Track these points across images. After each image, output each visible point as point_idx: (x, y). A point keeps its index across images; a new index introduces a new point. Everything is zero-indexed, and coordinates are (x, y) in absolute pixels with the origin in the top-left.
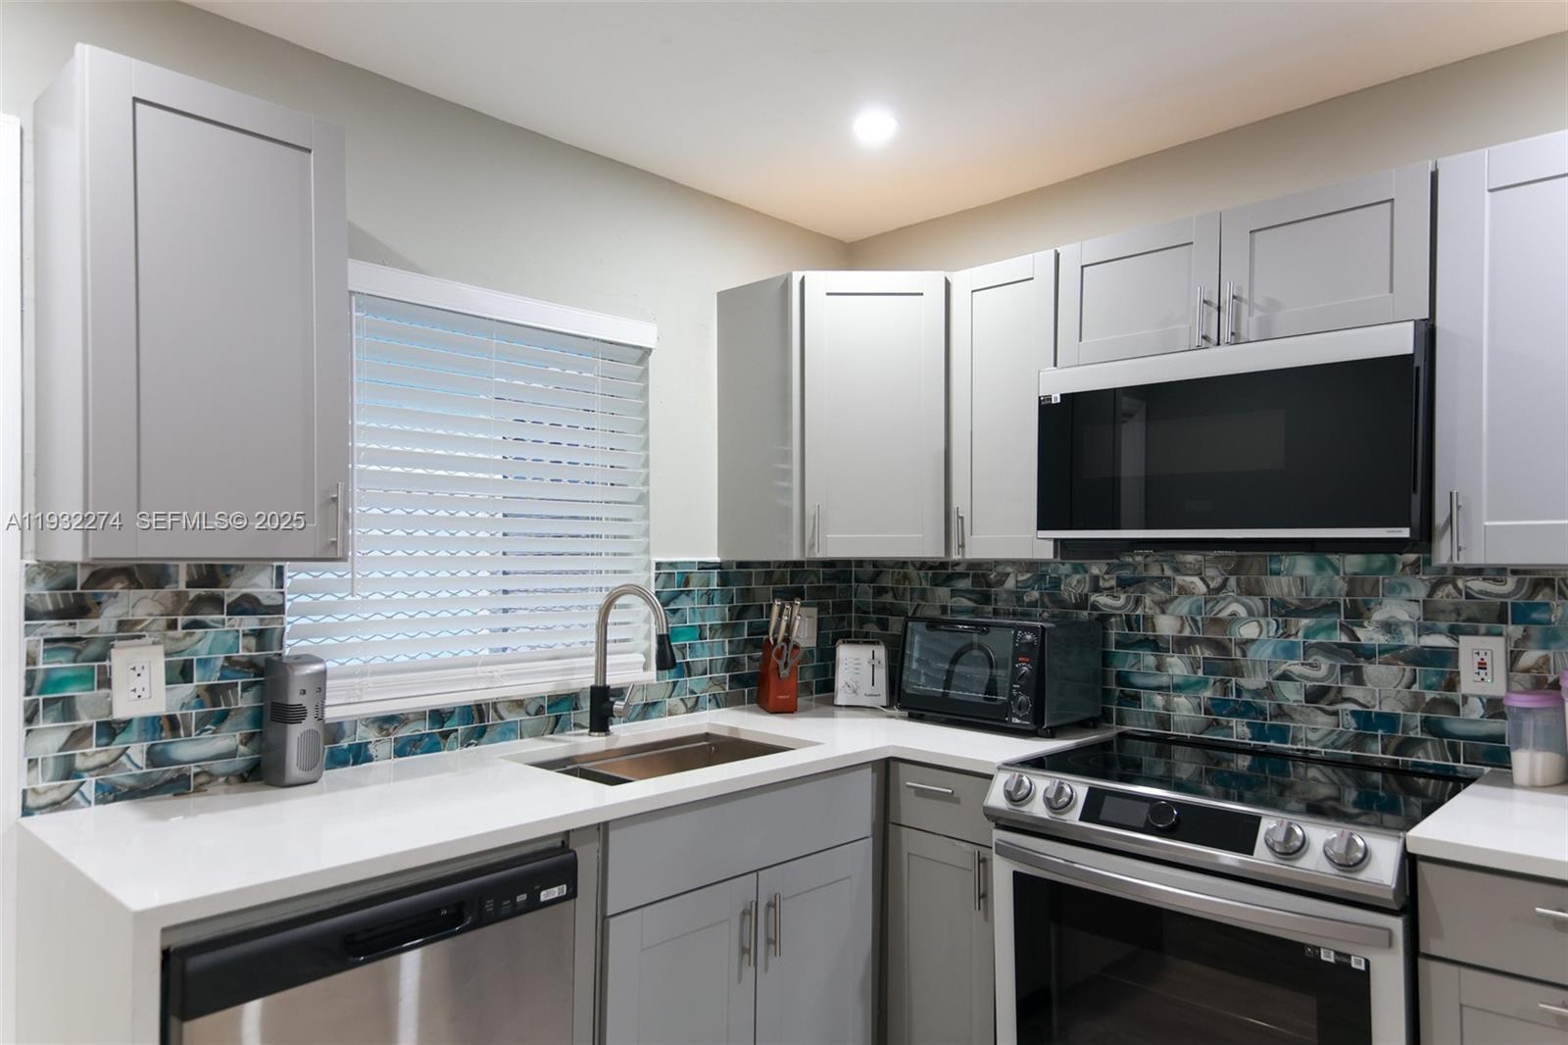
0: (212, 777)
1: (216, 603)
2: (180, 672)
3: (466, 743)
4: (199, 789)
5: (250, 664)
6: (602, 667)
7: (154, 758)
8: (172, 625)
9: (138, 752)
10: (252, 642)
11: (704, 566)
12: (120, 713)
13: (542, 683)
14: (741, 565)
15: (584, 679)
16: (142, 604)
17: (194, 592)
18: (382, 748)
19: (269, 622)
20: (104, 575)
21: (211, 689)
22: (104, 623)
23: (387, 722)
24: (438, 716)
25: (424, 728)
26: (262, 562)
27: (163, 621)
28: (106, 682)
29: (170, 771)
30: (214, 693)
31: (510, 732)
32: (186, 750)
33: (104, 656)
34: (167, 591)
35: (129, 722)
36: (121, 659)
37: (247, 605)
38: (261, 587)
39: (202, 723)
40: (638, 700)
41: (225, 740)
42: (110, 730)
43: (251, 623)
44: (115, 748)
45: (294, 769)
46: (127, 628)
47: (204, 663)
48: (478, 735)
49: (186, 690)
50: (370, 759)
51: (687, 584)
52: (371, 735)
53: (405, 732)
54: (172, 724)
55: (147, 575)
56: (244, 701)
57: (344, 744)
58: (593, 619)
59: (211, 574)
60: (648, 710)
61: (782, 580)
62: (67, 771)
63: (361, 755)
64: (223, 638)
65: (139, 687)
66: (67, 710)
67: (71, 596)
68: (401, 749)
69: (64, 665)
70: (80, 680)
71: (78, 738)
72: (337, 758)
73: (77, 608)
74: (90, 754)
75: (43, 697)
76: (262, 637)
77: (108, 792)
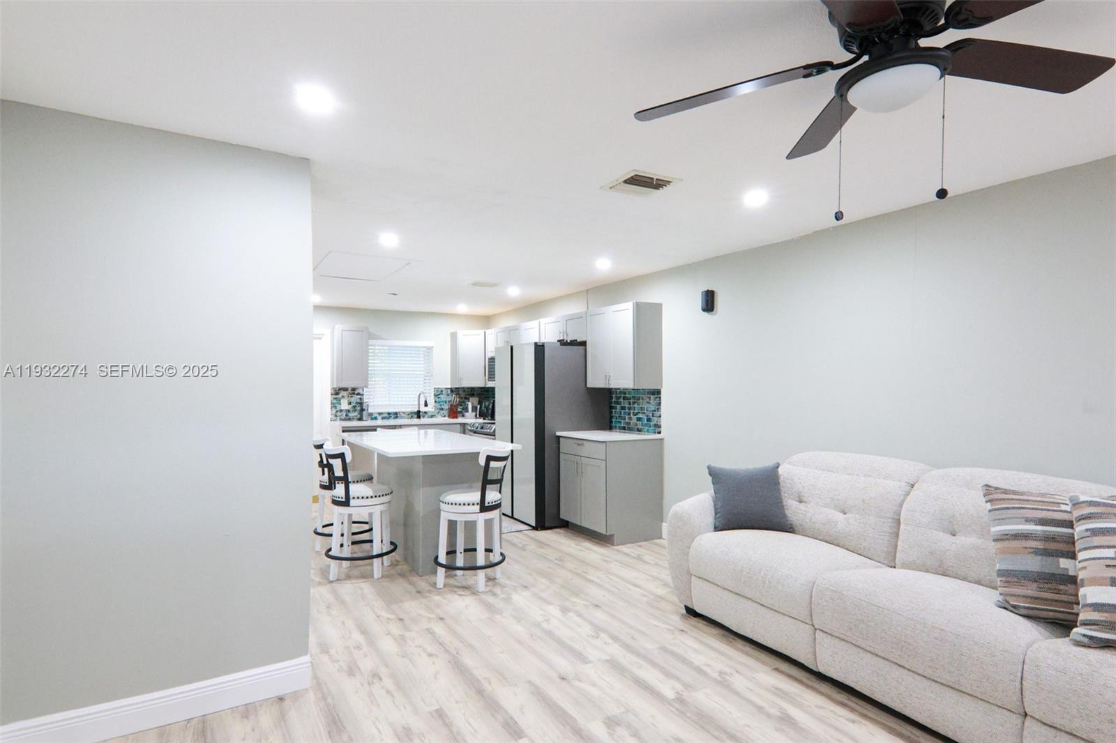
0: (354, 419)
1: (354, 393)
2: (350, 403)
3: (394, 418)
4: (352, 421)
5: (359, 403)
6: (419, 408)
7: (347, 415)
8: (349, 397)
9: (344, 414)
10: (359, 399)
11: (446, 389)
12: (342, 408)
13: (409, 410)
14: (456, 388)
15: (416, 410)
16: (345, 393)
17: (351, 392)
18: (379, 418)
19: (362, 397)
20: (340, 389)
22: (340, 396)
23: (380, 414)
24: (389, 414)
25: (386, 415)
26: (360, 387)
27: (347, 396)
28: (340, 404)
29: (348, 417)
30: (354, 407)
31: (402, 418)
32: (351, 415)
33: (340, 400)
34: (348, 392)
35: (343, 410)
36: (342, 401)
37: (358, 394)
38: (361, 392)
39: (353, 411)
40: (430, 414)
41: (356, 414)
42: (341, 411)
43: (359, 397)
44: (342, 413)
45: (364, 418)
46: (343, 397)
47: (353, 402)
48: (397, 417)
49: (350, 406)
51: (442, 391)
52: (377, 415)
53: (383, 416)
54: (349, 411)
55: (345, 389)
56: (359, 408)
57: (373, 417)
58: (417, 399)
59: (354, 389)
60: (432, 416)
61: (468, 391)
62: (336, 416)
63: (376, 418)
64: (355, 399)
65: (344, 405)
66: (336, 407)
67: (337, 392)
68: (383, 418)
69: (335, 401)
70: (337, 403)
71: (337, 411)
72: (372, 419)
73: (337, 394)
74: (339, 414)
75: (333, 406)
76: (361, 399)
77: (341, 419)
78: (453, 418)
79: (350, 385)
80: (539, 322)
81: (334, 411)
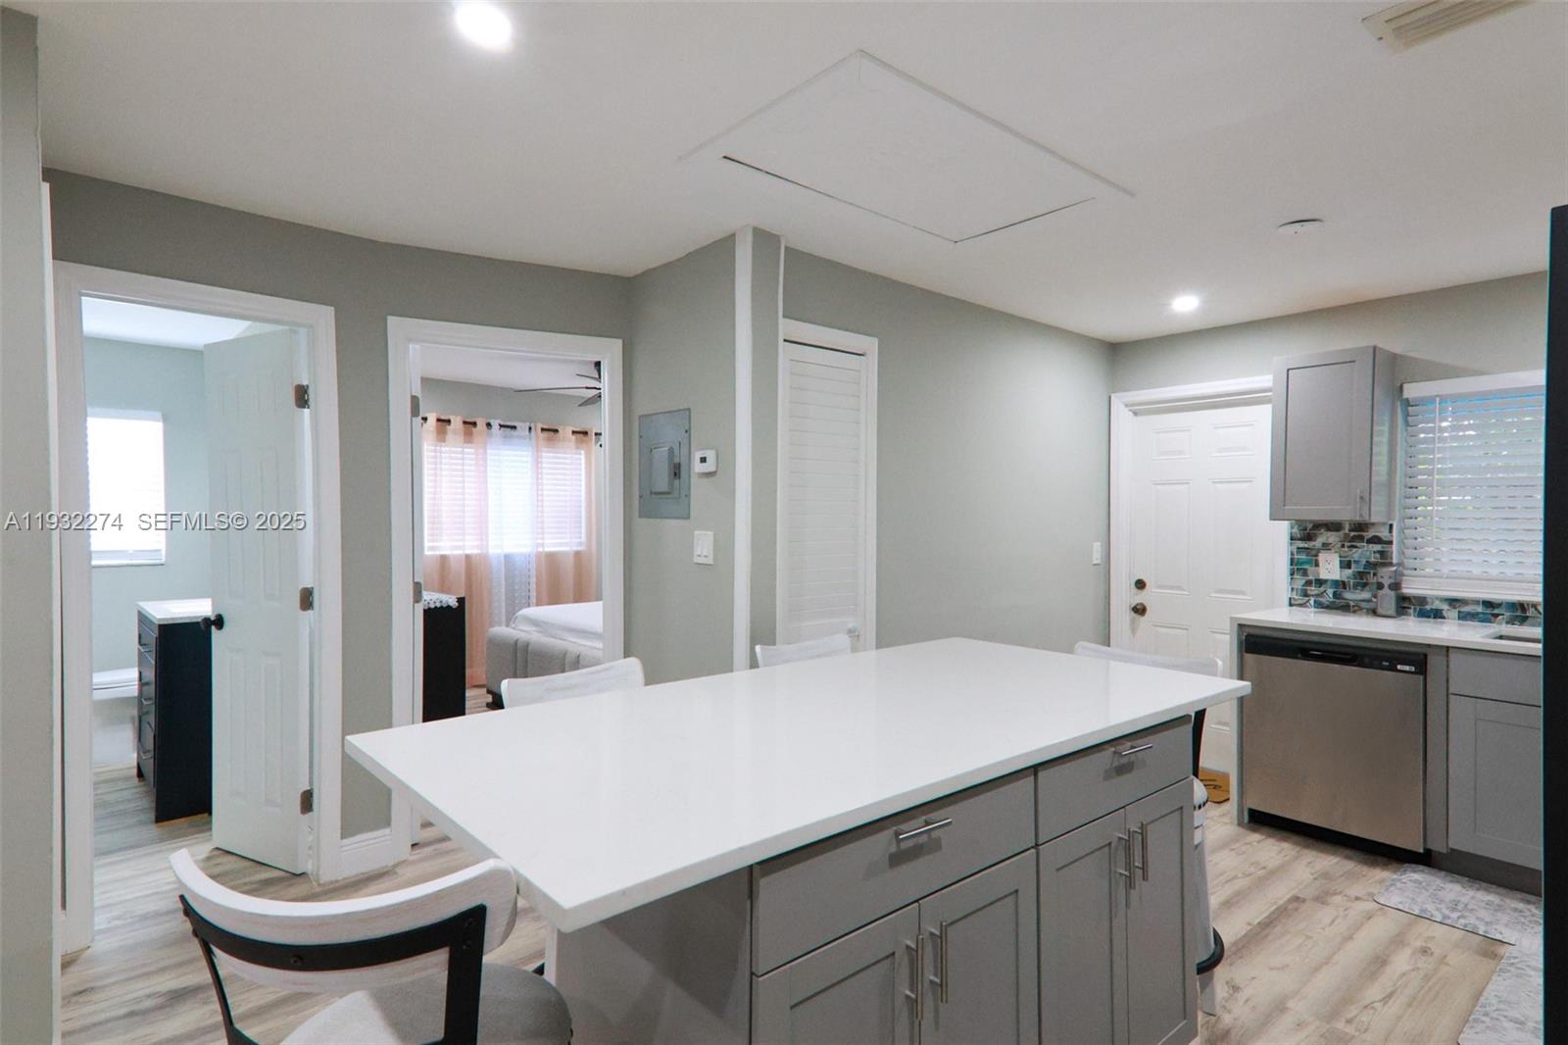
0: (1361, 609)
1: (1361, 538)
2: (1346, 564)
4: (1354, 612)
7: (1336, 596)
8: (1343, 546)
9: (1330, 592)
10: (1378, 555)
12: (1323, 576)
16: (1332, 537)
17: (1352, 534)
18: (1451, 614)
19: (1386, 548)
20: (1318, 526)
21: (1359, 572)
22: (1318, 543)
23: (1453, 602)
26: (1384, 524)
27: (1340, 544)
28: (1317, 565)
29: (1343, 602)
30: (1360, 574)
32: (1351, 596)
33: (1317, 556)
34: (1341, 533)
35: (1326, 581)
36: (1322, 557)
37: (1376, 540)
38: (1384, 534)
39: (1355, 586)
41: (1361, 595)
42: (1320, 582)
43: (1378, 547)
44: (1322, 589)
46: (1326, 546)
47: (1356, 562)
49: (1349, 572)
50: (1444, 618)
52: (1445, 607)
53: (1465, 609)
54: (1343, 585)
55: (1334, 526)
57: (1428, 607)
59: (1360, 527)
62: (1306, 594)
63: (1437, 614)
64: (1366, 552)
65: (1330, 567)
66: (1305, 573)
67: (1307, 534)
68: (1463, 617)
69: (1303, 557)
70: (1308, 562)
71: (1309, 583)
72: (1424, 614)
73: (1308, 537)
74: (1313, 590)
75: (1297, 568)
76: (1382, 553)
77: (1319, 605)
79: (1346, 514)
81: (1300, 582)
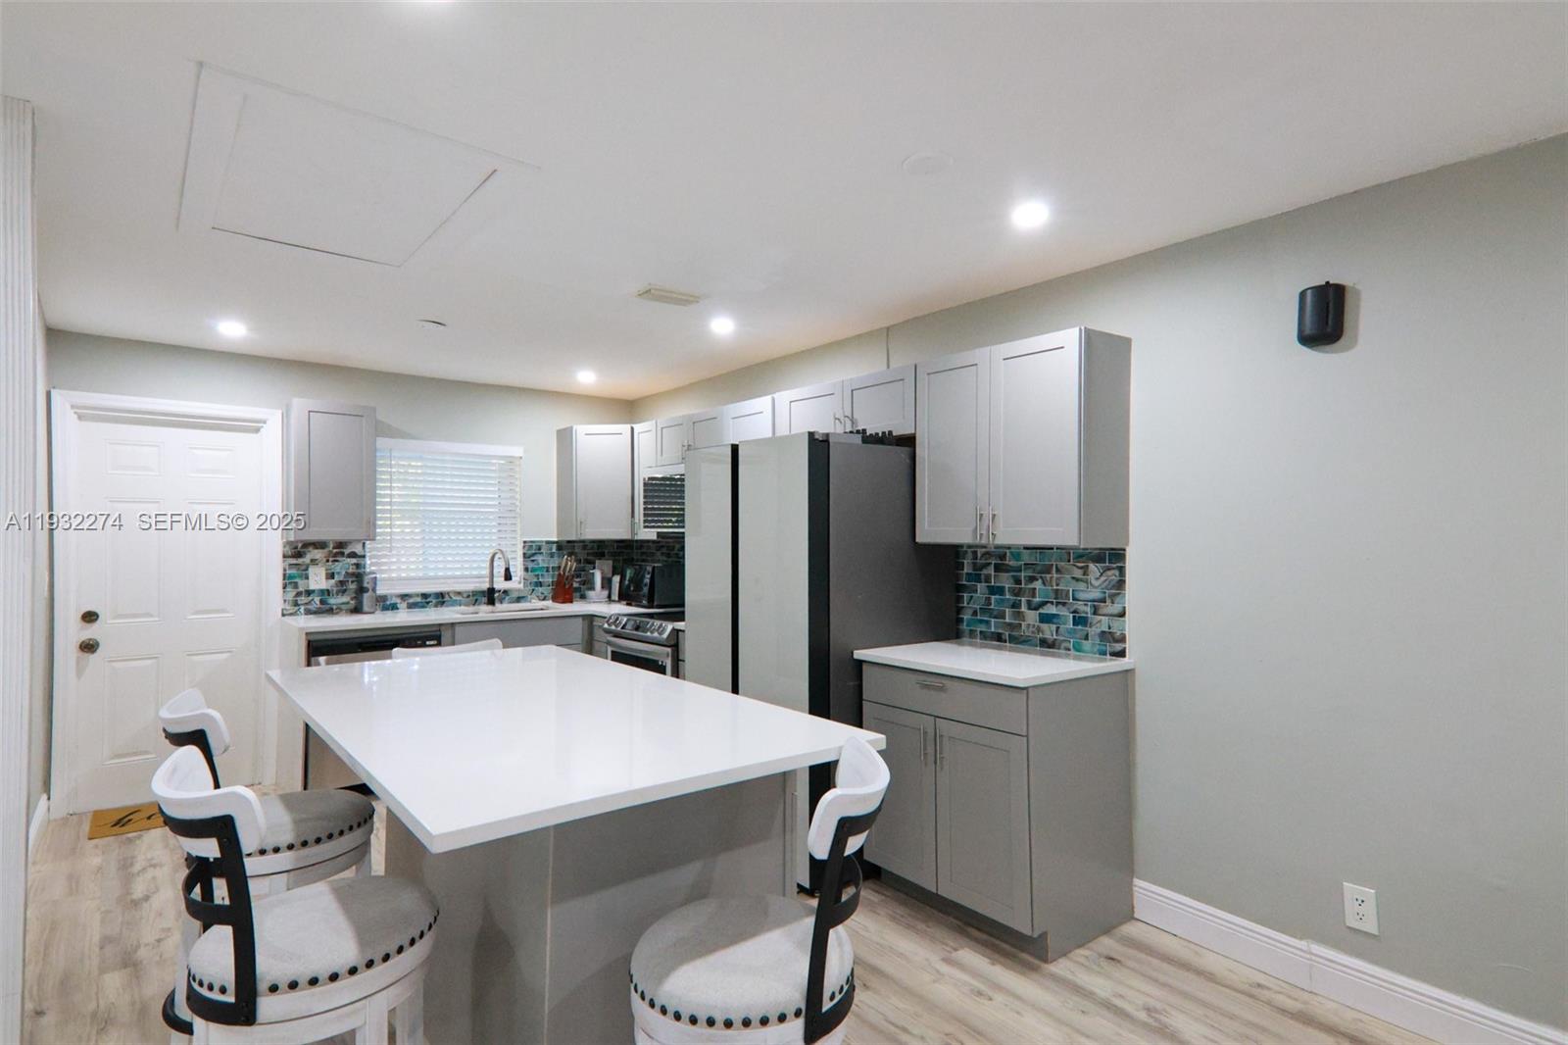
0: (341, 610)
1: (342, 554)
2: (331, 576)
3: (436, 606)
4: (337, 613)
5: (353, 574)
6: (492, 581)
7: (322, 602)
8: (328, 561)
9: (317, 600)
10: (354, 567)
11: (548, 542)
12: (312, 588)
13: (470, 586)
14: (569, 542)
15: (486, 586)
16: (318, 554)
17: (335, 551)
18: (403, 605)
19: (361, 561)
20: (307, 545)
21: (341, 582)
22: (307, 560)
23: (404, 597)
24: (425, 596)
25: (419, 599)
26: (359, 541)
27: (325, 560)
28: (307, 578)
29: (327, 607)
30: (342, 583)
31: (455, 603)
32: (333, 601)
33: (307, 569)
34: (326, 550)
35: (313, 591)
36: (312, 571)
37: (353, 555)
38: (358, 549)
39: (338, 593)
40: (515, 595)
41: (345, 599)
42: (309, 593)
43: (354, 561)
44: (310, 598)
45: (366, 608)
46: (313, 561)
47: (338, 573)
48: (442, 603)
49: (332, 582)
50: (397, 609)
51: (540, 549)
52: (398, 601)
53: (411, 601)
54: (328, 592)
55: (320, 545)
56: (353, 586)
57: (388, 603)
58: (488, 564)
59: (341, 545)
60: (519, 599)
61: (592, 548)
62: (296, 604)
63: (394, 607)
64: (345, 565)
65: (318, 580)
66: (296, 585)
67: (297, 551)
68: (411, 606)
69: (293, 572)
70: (301, 577)
71: (299, 594)
72: (385, 608)
73: (298, 555)
74: (303, 599)
75: (289, 581)
76: (358, 565)
77: (308, 612)
78: (564, 602)
79: (331, 533)
80: (773, 400)
81: (291, 595)
